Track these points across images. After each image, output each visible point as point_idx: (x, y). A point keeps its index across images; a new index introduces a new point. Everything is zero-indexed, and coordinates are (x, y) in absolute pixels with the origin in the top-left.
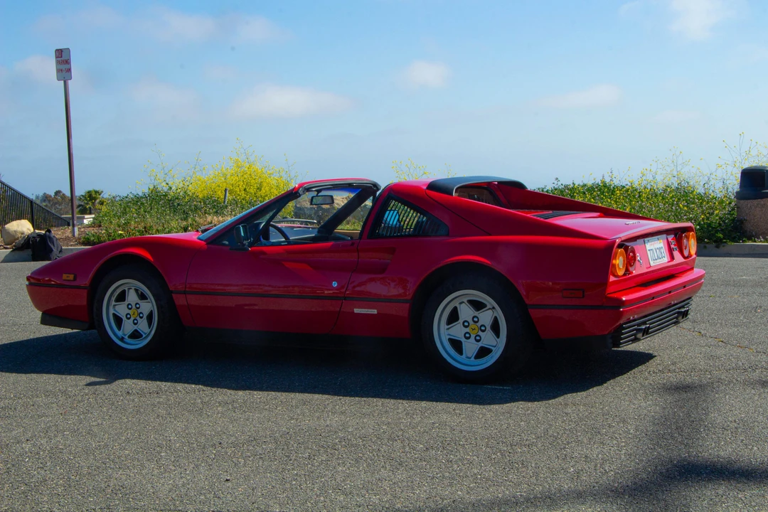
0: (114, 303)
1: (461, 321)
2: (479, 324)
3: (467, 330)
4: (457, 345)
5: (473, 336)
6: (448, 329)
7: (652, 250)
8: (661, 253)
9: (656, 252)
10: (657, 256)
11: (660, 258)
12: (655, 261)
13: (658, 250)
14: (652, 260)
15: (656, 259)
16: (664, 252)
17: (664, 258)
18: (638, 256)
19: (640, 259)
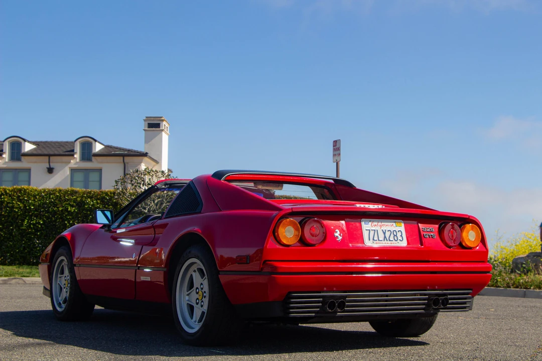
0: (59, 276)
1: (195, 288)
2: (203, 291)
3: (197, 296)
4: (191, 308)
5: (200, 301)
6: (188, 295)
7: (375, 230)
8: (395, 235)
9: (384, 233)
10: (385, 237)
11: (390, 240)
12: (378, 241)
13: (389, 232)
14: (369, 240)
15: (379, 240)
16: (401, 236)
17: (398, 241)
18: (336, 232)
19: (340, 235)
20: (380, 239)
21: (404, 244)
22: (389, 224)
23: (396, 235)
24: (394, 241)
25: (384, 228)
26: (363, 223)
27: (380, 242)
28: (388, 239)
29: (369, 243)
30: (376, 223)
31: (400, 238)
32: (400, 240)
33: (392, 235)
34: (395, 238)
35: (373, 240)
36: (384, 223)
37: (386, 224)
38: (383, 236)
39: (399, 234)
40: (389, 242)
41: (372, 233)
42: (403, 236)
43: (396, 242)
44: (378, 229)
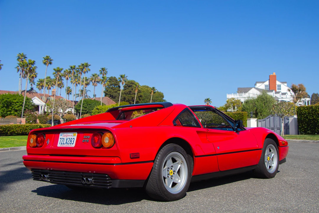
9: (67, 140)
10: (66, 142)
11: (68, 144)
12: (63, 145)
13: (69, 139)
15: (64, 144)
16: (73, 141)
19: (49, 142)
21: (73, 145)
23: (71, 141)
25: (67, 137)
26: (60, 135)
27: (64, 145)
29: (59, 145)
30: (65, 135)
31: (72, 142)
35: (61, 144)
36: (68, 135)
39: (73, 140)
40: (67, 145)
41: (62, 139)
43: (70, 145)
44: (65, 138)
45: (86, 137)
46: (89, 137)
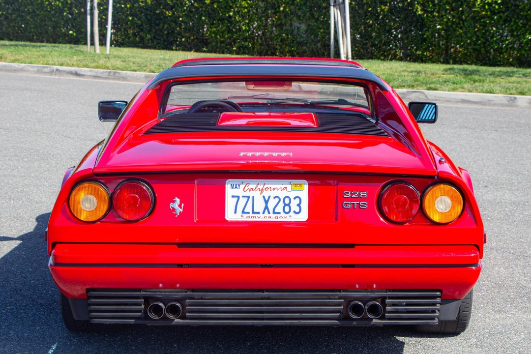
7: (248, 197)
8: (285, 205)
9: (266, 202)
10: (266, 208)
11: (274, 213)
12: (251, 215)
13: (277, 200)
14: (235, 212)
15: (253, 212)
16: (299, 205)
17: (292, 213)
18: (174, 202)
19: (180, 206)
20: (255, 211)
21: (304, 216)
22: (279, 186)
23: (289, 205)
24: (283, 214)
25: (266, 194)
26: (228, 187)
27: (254, 215)
28: (271, 211)
29: (231, 215)
30: (254, 186)
31: (295, 208)
32: (295, 212)
33: (281, 204)
34: (287, 209)
35: (243, 212)
36: (269, 186)
37: (273, 186)
38: (264, 205)
39: (294, 203)
40: (273, 215)
41: (243, 201)
42: (301, 205)
43: (286, 215)
44: (257, 194)
45: (352, 194)
46: (364, 194)
